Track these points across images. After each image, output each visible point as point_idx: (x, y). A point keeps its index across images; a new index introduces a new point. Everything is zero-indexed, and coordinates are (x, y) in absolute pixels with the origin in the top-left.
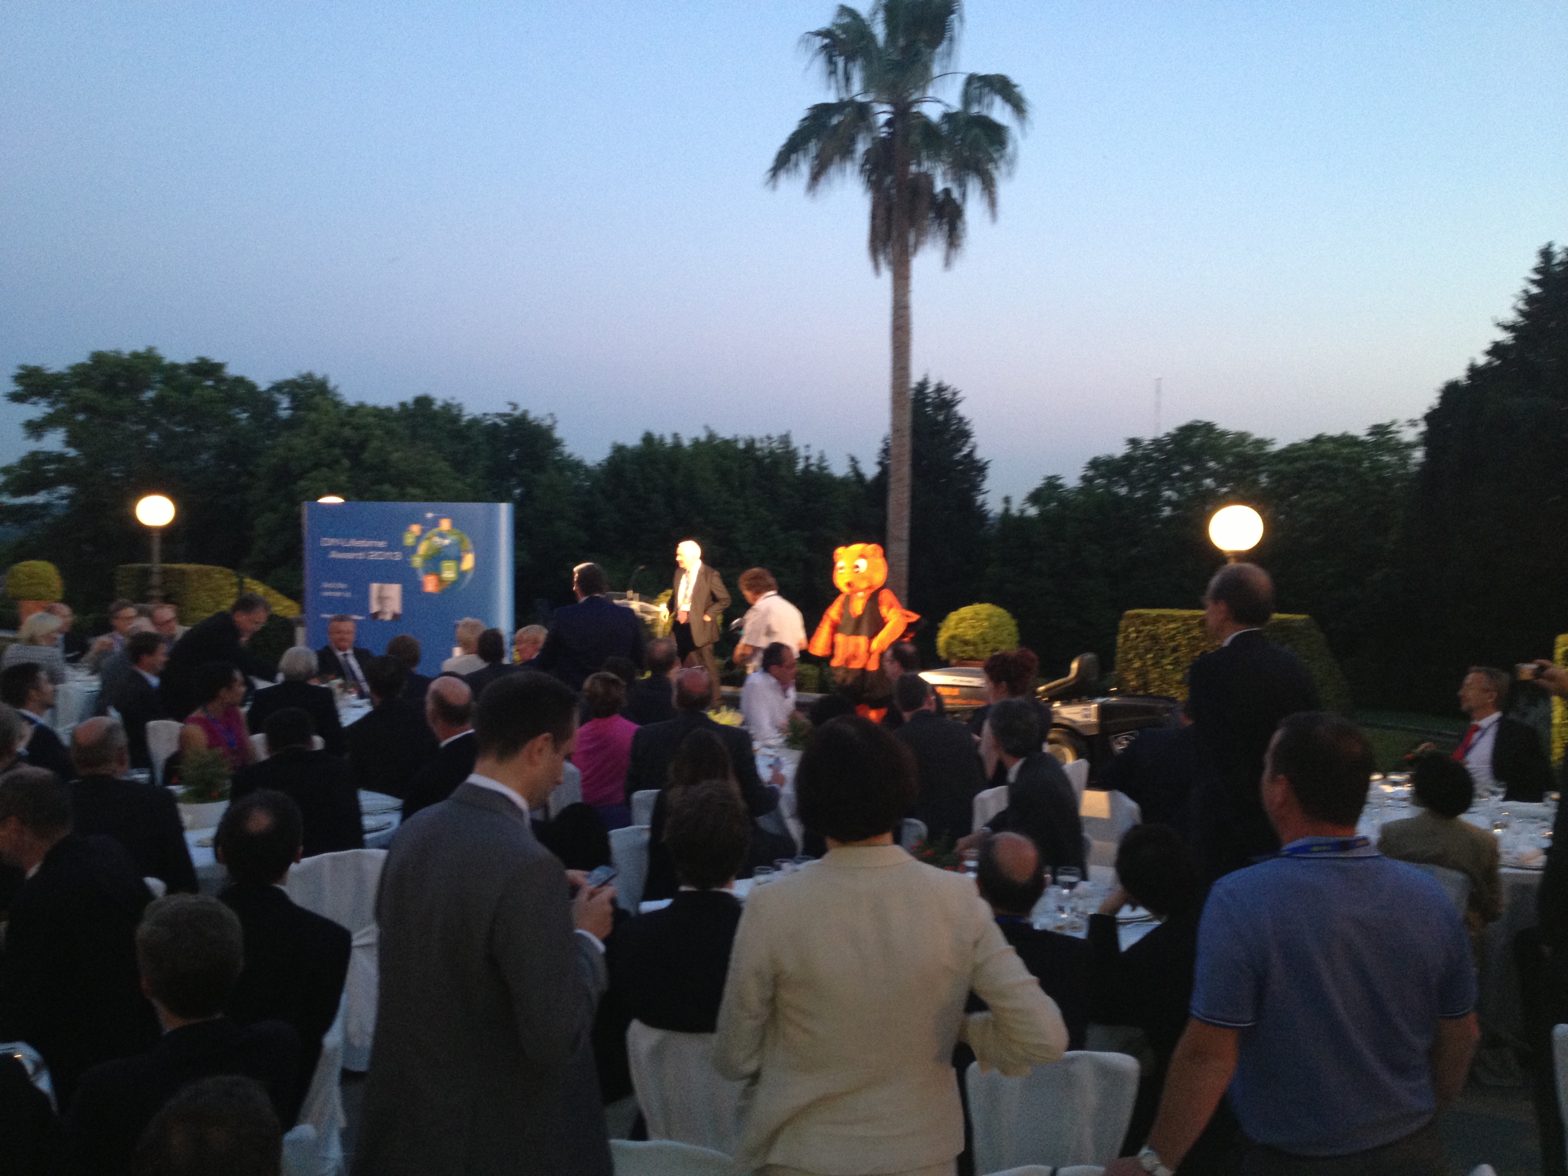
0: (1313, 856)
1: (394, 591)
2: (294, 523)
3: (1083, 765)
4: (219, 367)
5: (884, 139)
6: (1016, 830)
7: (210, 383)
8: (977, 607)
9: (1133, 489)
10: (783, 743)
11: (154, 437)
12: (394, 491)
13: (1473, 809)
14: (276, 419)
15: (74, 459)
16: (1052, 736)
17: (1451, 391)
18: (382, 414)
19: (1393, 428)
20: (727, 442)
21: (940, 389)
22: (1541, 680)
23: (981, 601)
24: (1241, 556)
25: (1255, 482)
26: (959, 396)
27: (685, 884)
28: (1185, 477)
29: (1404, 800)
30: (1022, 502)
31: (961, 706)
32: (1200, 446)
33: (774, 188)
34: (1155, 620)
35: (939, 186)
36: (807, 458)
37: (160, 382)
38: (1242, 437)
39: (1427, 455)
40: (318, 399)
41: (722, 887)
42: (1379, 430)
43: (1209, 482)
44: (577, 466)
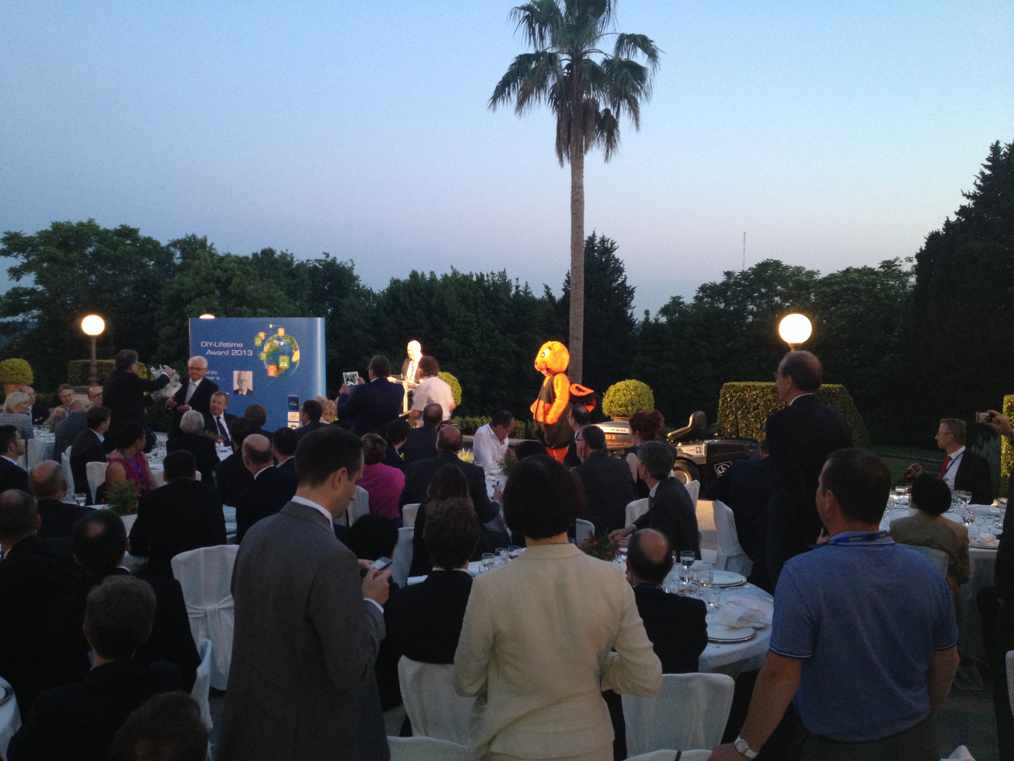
0: (850, 544)
1: (248, 376)
2: (184, 332)
3: (697, 483)
4: (135, 231)
5: (565, 77)
6: (654, 528)
7: (129, 242)
8: (628, 382)
9: (728, 305)
10: (502, 472)
11: (93, 277)
12: (249, 311)
13: (950, 510)
14: (173, 264)
15: (41, 292)
16: (676, 465)
17: (934, 238)
18: (241, 261)
19: (896, 263)
20: (464, 277)
21: (603, 241)
22: (991, 424)
23: (630, 378)
24: (798, 347)
25: (808, 299)
26: (616, 245)
27: (436, 566)
28: (762, 296)
29: (906, 504)
30: (656, 314)
31: (617, 447)
32: (772, 276)
33: (494, 109)
34: (743, 390)
35: (602, 108)
36: (517, 287)
37: (96, 242)
38: (799, 270)
39: (917, 280)
40: (199, 251)
41: (461, 567)
42: (887, 265)
43: (777, 299)
44: (369, 293)
